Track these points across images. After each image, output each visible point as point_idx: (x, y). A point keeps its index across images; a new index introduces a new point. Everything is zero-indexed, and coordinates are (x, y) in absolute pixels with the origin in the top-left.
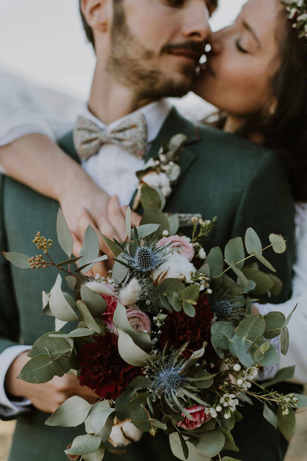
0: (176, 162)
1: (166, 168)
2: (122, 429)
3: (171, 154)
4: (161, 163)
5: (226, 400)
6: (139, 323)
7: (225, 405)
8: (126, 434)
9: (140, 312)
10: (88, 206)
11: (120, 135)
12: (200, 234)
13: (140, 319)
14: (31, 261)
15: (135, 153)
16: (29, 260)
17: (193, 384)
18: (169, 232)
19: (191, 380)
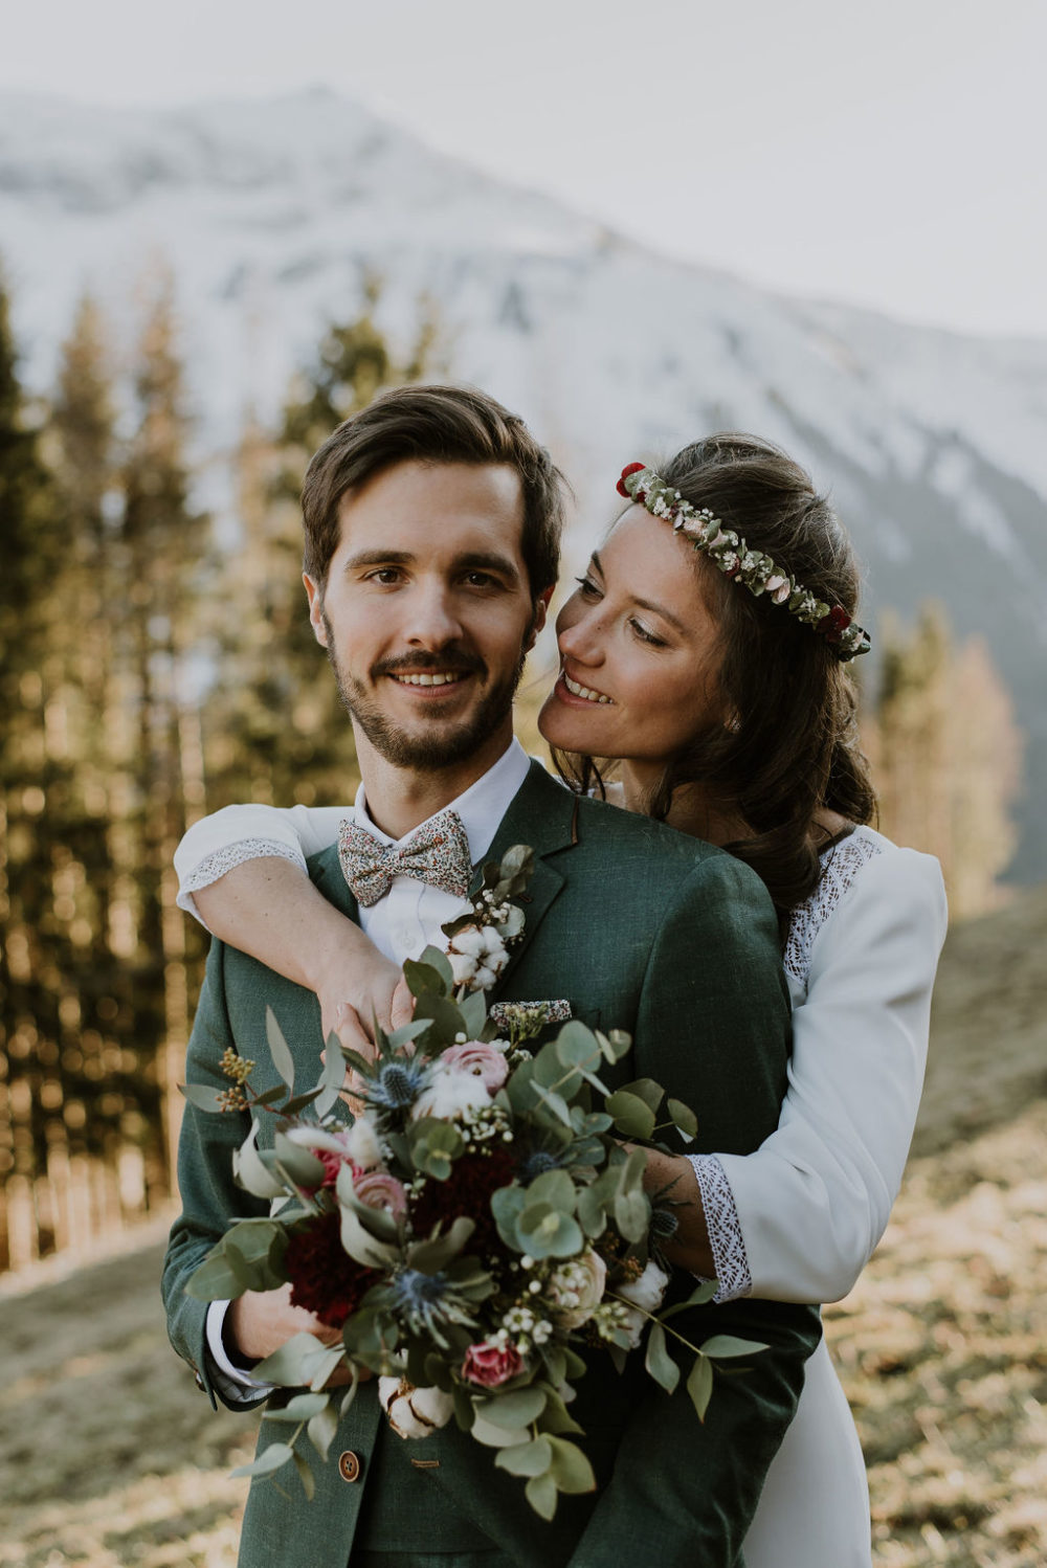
0: (512, 901)
1: (496, 914)
2: (410, 1402)
3: (504, 884)
4: (486, 905)
5: (517, 1319)
6: (387, 1197)
7: (515, 1328)
8: (418, 1413)
9: (389, 1178)
10: (358, 1004)
11: (416, 861)
12: (521, 1038)
13: (389, 1191)
14: (220, 1100)
15: (451, 889)
16: (217, 1097)
17: (458, 1293)
18: (467, 1035)
19: (455, 1286)
